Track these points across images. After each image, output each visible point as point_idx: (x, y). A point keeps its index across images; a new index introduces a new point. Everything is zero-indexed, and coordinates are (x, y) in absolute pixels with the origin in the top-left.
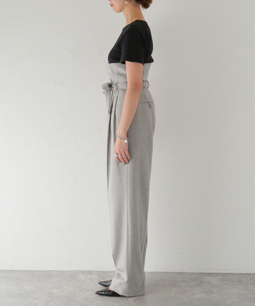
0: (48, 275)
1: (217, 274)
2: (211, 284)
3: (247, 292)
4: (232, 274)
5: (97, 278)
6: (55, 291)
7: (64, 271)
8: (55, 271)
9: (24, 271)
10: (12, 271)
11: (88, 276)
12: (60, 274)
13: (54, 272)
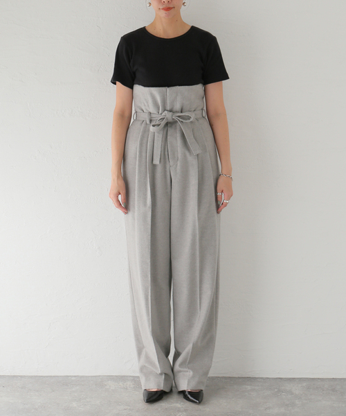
0: (64, 382)
1: (301, 380)
2: (292, 394)
3: (344, 405)
4: (322, 380)
5: (132, 386)
6: (74, 404)
7: (86, 376)
8: (75, 376)
9: (31, 377)
10: (14, 376)
11: (121, 384)
12: (81, 381)
13: (73, 378)
